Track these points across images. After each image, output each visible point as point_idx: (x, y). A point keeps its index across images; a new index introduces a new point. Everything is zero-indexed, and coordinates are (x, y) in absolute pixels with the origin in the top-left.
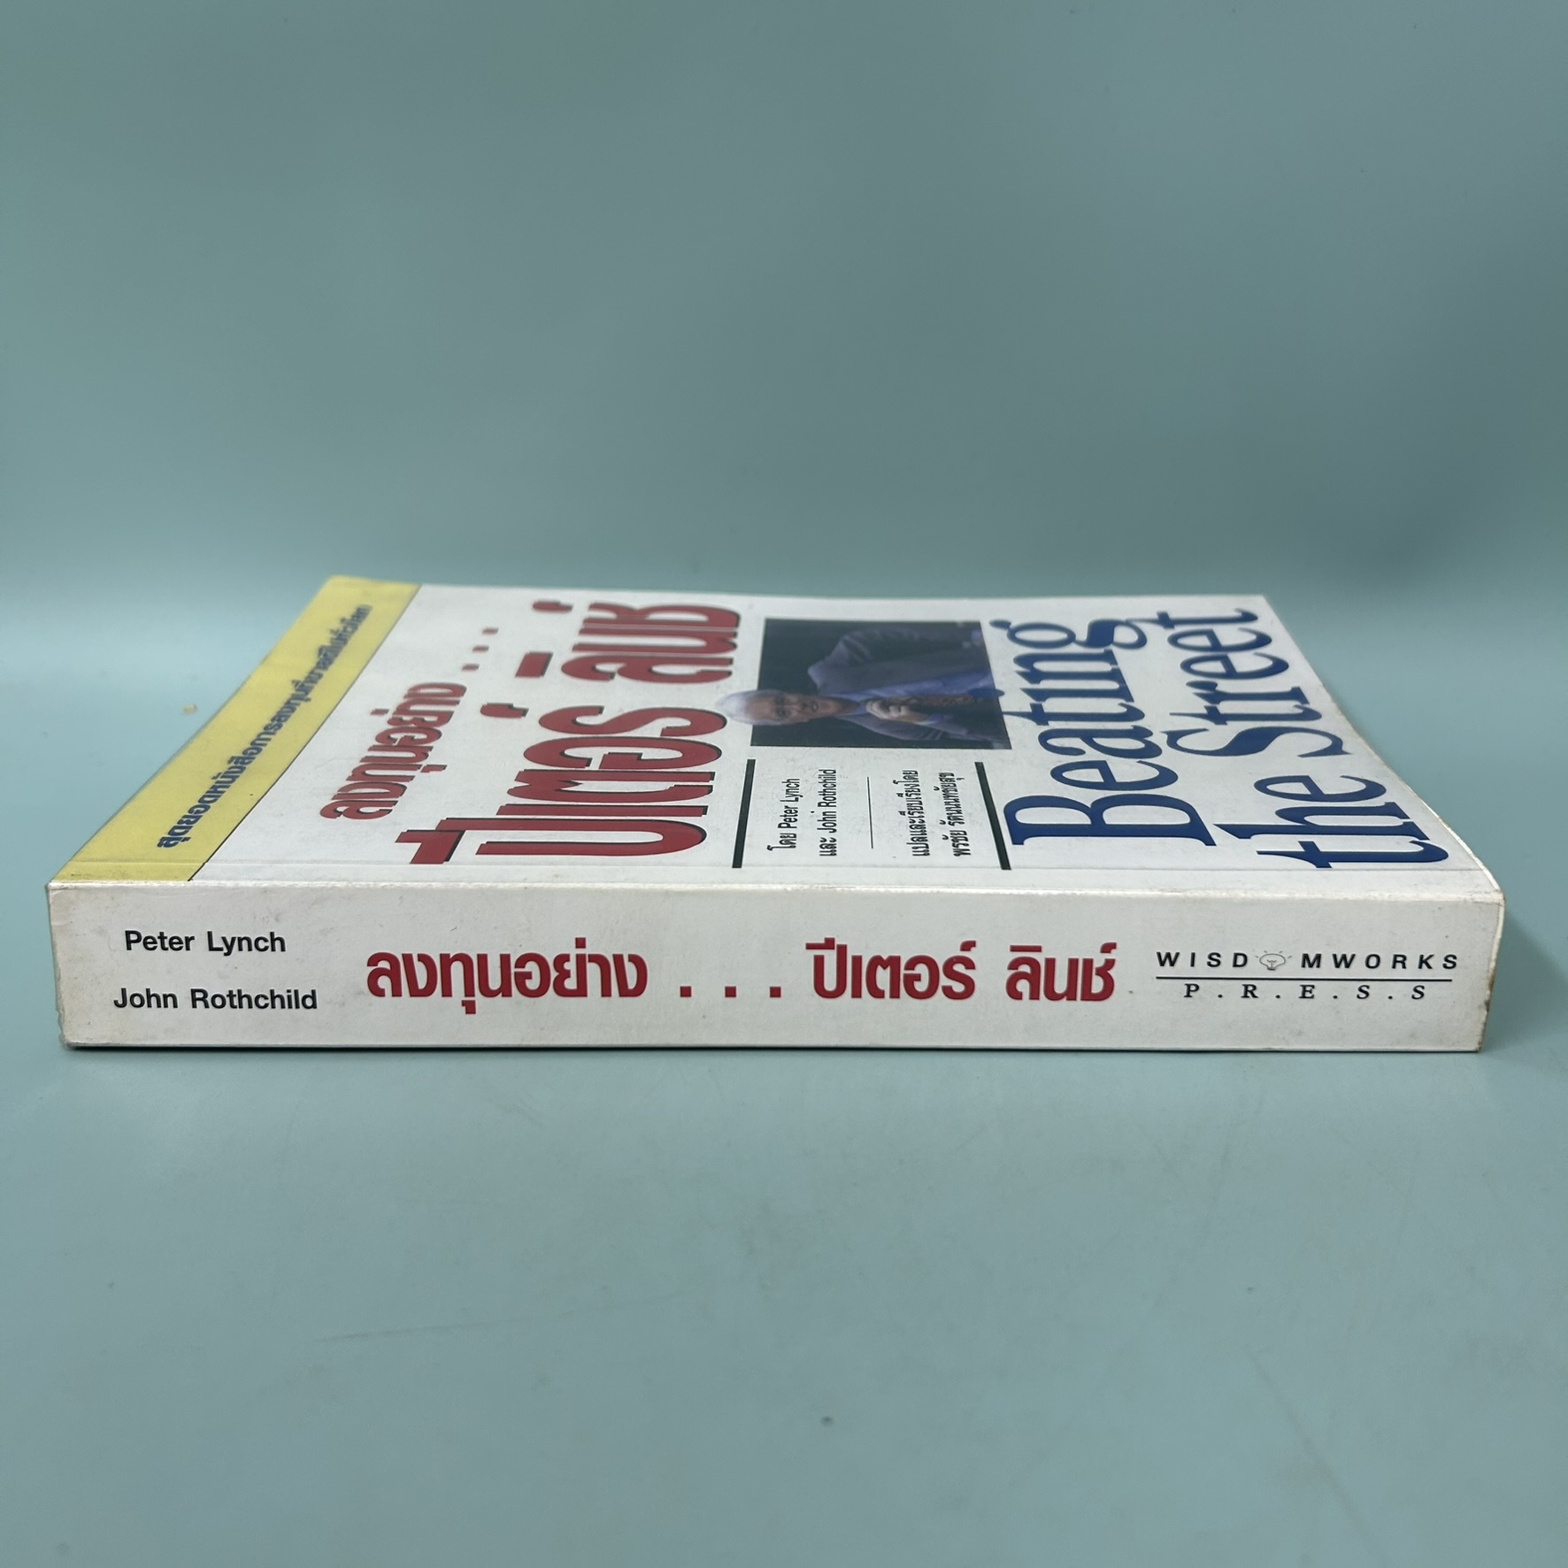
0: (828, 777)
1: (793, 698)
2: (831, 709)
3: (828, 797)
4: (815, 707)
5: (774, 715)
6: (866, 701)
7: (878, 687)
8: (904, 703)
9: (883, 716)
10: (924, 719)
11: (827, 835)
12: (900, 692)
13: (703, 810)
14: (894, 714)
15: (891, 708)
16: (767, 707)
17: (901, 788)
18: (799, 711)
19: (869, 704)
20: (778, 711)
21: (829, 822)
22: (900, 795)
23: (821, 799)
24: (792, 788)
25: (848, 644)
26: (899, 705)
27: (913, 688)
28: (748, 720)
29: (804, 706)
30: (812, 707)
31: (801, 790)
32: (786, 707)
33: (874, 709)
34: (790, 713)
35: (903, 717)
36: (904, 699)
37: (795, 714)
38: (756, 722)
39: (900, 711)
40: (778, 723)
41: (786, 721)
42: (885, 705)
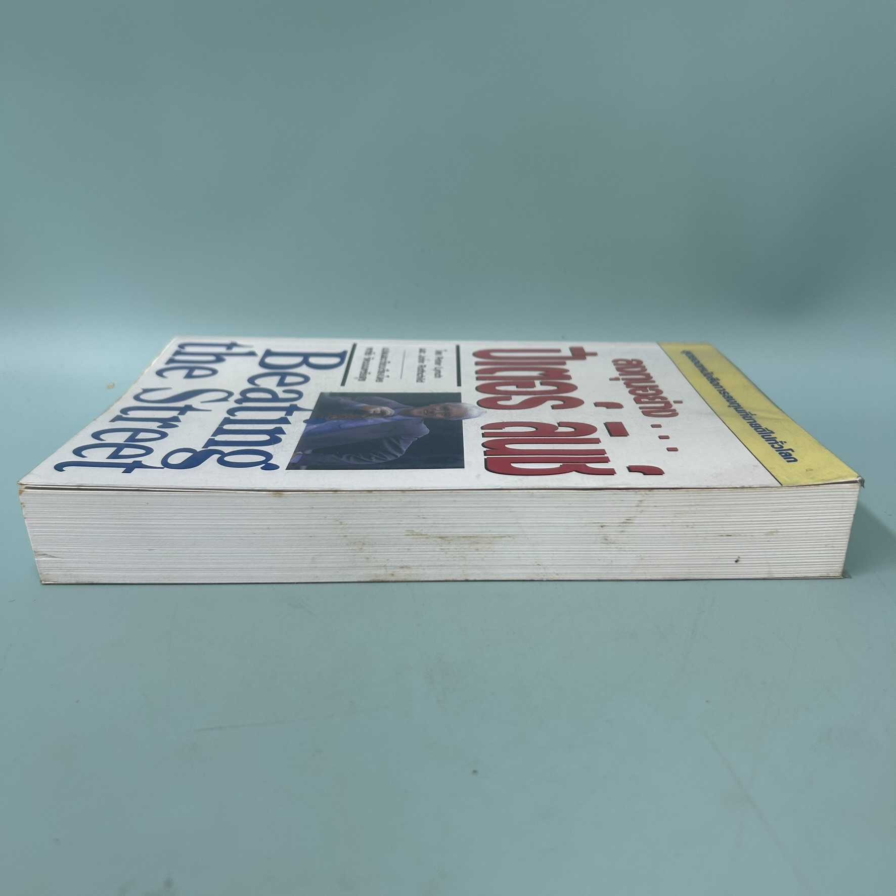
0: (420, 379)
1: (439, 416)
2: (416, 411)
3: (421, 371)
4: (426, 412)
5: (450, 407)
6: (394, 415)
7: (383, 424)
8: (371, 415)
9: (385, 408)
10: (361, 407)
11: (422, 354)
12: (370, 421)
13: (477, 364)
14: (378, 409)
15: (379, 412)
16: (454, 411)
17: (386, 374)
18: (435, 409)
19: (392, 414)
20: (448, 409)
21: (422, 359)
22: (388, 370)
23: (425, 369)
24: (438, 374)
25: (400, 451)
26: (375, 414)
27: (362, 423)
28: (465, 405)
29: (432, 413)
30: (427, 411)
31: (434, 372)
32: (443, 411)
33: (389, 411)
34: (440, 409)
35: (373, 408)
36: (370, 417)
37: (438, 408)
38: (461, 404)
39: (374, 412)
40: (447, 403)
41: (443, 405)
42: (383, 414)
